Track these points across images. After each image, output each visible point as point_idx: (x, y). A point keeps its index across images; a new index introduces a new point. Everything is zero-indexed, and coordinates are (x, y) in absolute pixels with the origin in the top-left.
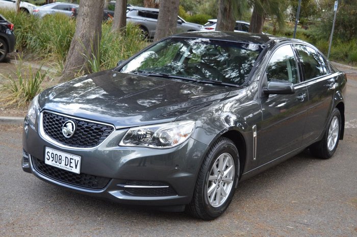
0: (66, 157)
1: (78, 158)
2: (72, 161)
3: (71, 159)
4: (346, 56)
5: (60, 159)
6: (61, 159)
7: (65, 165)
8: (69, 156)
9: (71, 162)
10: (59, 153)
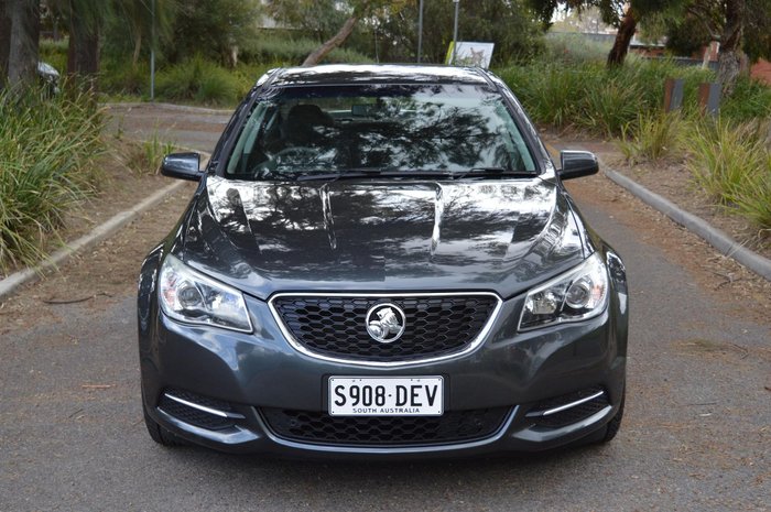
0: (398, 387)
1: (436, 382)
2: (416, 391)
3: (413, 387)
4: (193, 88)
5: (378, 395)
6: (383, 395)
7: (398, 404)
8: (407, 382)
9: (413, 395)
10: (374, 382)
